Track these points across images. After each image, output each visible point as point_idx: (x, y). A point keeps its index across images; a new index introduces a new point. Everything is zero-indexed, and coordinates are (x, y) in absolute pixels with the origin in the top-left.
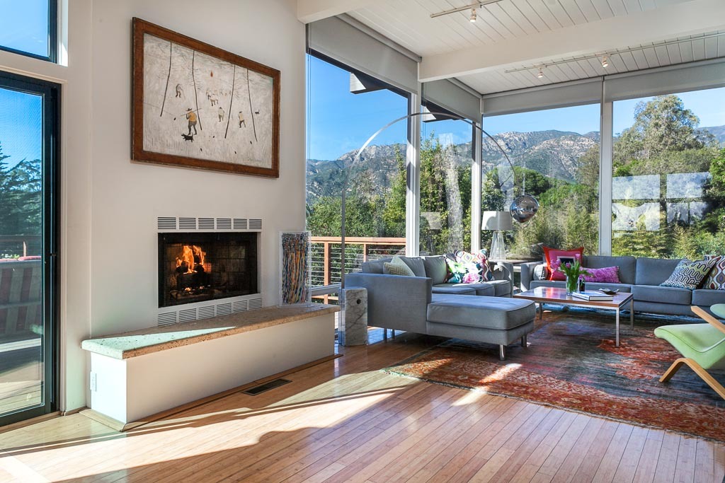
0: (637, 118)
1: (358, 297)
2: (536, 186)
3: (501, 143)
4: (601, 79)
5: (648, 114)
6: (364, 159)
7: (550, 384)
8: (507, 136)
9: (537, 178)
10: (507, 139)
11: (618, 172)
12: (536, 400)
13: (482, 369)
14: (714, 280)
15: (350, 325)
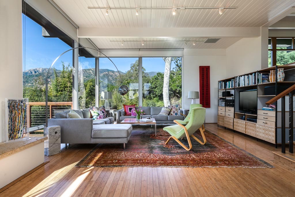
0: (131, 67)
1: (55, 131)
2: (103, 86)
3: (91, 71)
4: (139, 50)
5: (133, 67)
6: (36, 73)
7: (148, 156)
8: (93, 69)
9: (104, 83)
10: (93, 70)
11: (127, 83)
12: (149, 165)
13: (120, 155)
14: (172, 113)
15: (52, 145)
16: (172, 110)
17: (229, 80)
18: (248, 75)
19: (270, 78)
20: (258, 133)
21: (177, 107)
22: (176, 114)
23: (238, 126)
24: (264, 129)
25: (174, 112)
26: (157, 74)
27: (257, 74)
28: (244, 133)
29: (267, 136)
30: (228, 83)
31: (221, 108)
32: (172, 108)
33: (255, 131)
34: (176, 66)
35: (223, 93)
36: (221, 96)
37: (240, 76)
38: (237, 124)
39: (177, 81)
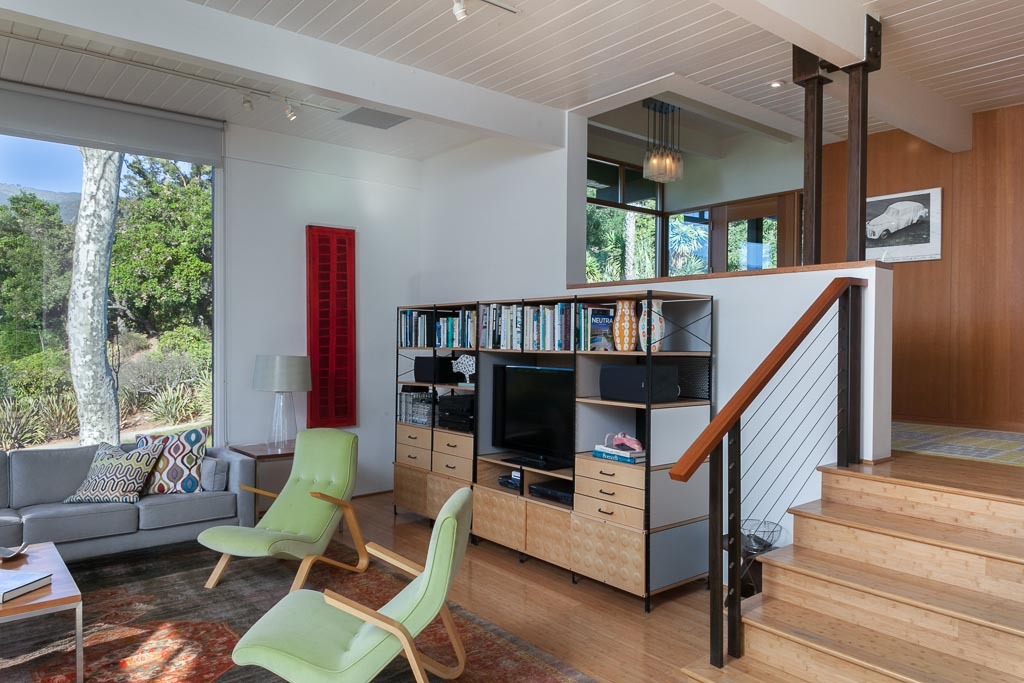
14: (162, 478)
16: (161, 464)
17: (452, 311)
18: (535, 304)
19: (617, 333)
20: (576, 553)
21: (192, 444)
22: (191, 485)
23: (494, 519)
24: (601, 538)
25: (175, 475)
26: (15, 200)
27: (573, 310)
28: (522, 550)
29: (612, 565)
30: (442, 323)
31: (412, 431)
32: (162, 453)
33: (564, 544)
34: (132, 174)
35: (419, 361)
36: (410, 378)
37: (501, 304)
38: (486, 508)
39: (140, 249)
